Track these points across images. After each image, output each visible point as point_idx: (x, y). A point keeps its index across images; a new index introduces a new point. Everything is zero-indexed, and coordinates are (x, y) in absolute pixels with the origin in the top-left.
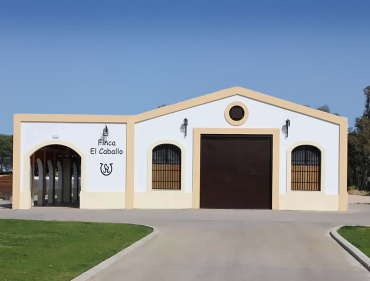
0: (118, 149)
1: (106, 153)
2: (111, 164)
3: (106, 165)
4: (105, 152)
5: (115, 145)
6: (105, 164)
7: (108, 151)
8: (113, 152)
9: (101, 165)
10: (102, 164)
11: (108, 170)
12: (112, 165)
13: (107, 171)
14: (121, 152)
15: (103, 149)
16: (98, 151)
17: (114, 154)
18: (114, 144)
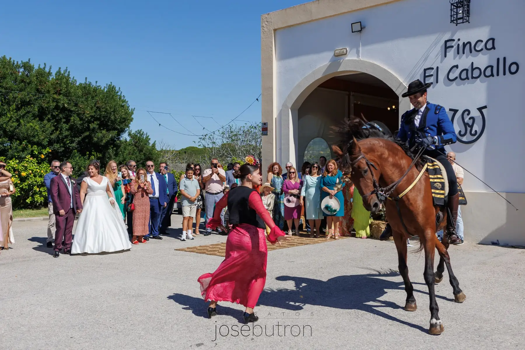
0: (505, 59)
1: (467, 78)
2: (480, 109)
3: (467, 113)
4: (464, 76)
5: (493, 48)
6: (464, 112)
7: (473, 69)
8: (488, 72)
9: (453, 112)
10: (456, 111)
11: (472, 127)
12: (483, 110)
13: (469, 129)
14: (514, 68)
15: (457, 66)
16: (442, 76)
17: (492, 75)
18: (489, 45)
